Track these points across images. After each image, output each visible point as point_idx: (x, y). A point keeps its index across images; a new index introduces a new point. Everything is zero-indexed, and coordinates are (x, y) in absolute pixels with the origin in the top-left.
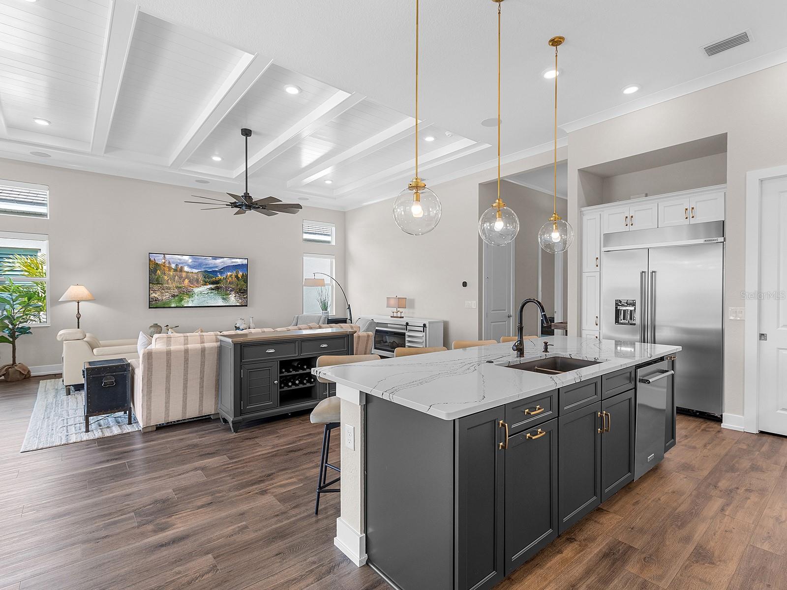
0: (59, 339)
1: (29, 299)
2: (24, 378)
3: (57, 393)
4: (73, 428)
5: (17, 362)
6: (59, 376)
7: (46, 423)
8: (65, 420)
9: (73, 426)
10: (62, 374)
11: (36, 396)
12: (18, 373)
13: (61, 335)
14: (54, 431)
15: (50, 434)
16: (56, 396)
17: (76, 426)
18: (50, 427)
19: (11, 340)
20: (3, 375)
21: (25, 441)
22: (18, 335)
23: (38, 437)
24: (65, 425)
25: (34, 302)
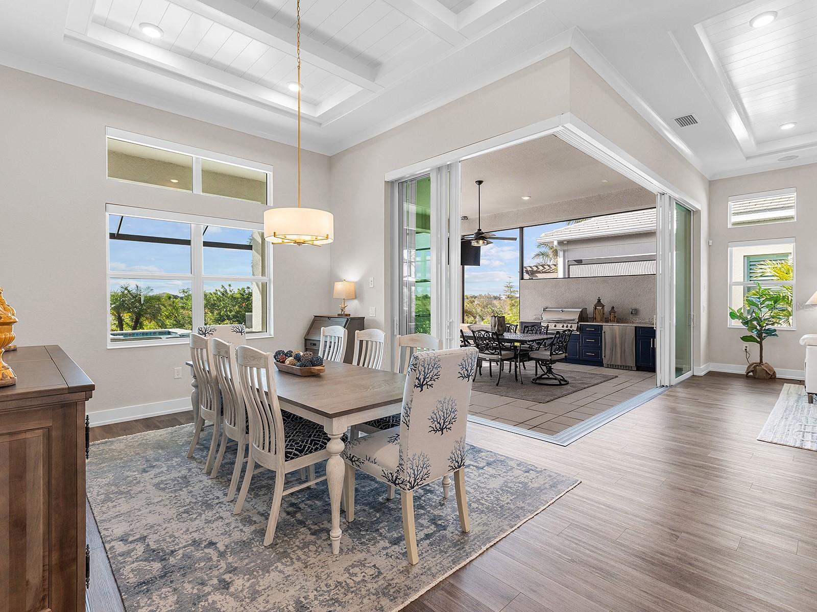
0: (801, 342)
1: (775, 302)
2: (770, 378)
3: (799, 398)
4: (810, 435)
5: (764, 362)
6: (801, 382)
7: (783, 423)
8: (803, 426)
9: (810, 433)
10: (804, 381)
11: (779, 396)
12: (764, 372)
13: (804, 339)
14: (790, 432)
15: (785, 434)
16: (797, 401)
17: (813, 434)
18: (787, 427)
19: (759, 340)
20: (752, 371)
21: (761, 432)
22: (765, 336)
23: (774, 432)
24: (802, 430)
25: (780, 305)
